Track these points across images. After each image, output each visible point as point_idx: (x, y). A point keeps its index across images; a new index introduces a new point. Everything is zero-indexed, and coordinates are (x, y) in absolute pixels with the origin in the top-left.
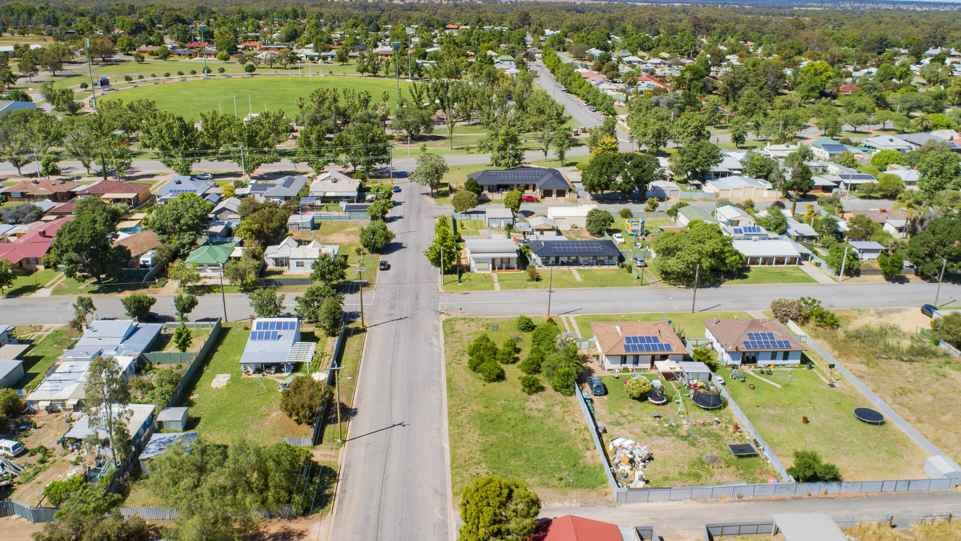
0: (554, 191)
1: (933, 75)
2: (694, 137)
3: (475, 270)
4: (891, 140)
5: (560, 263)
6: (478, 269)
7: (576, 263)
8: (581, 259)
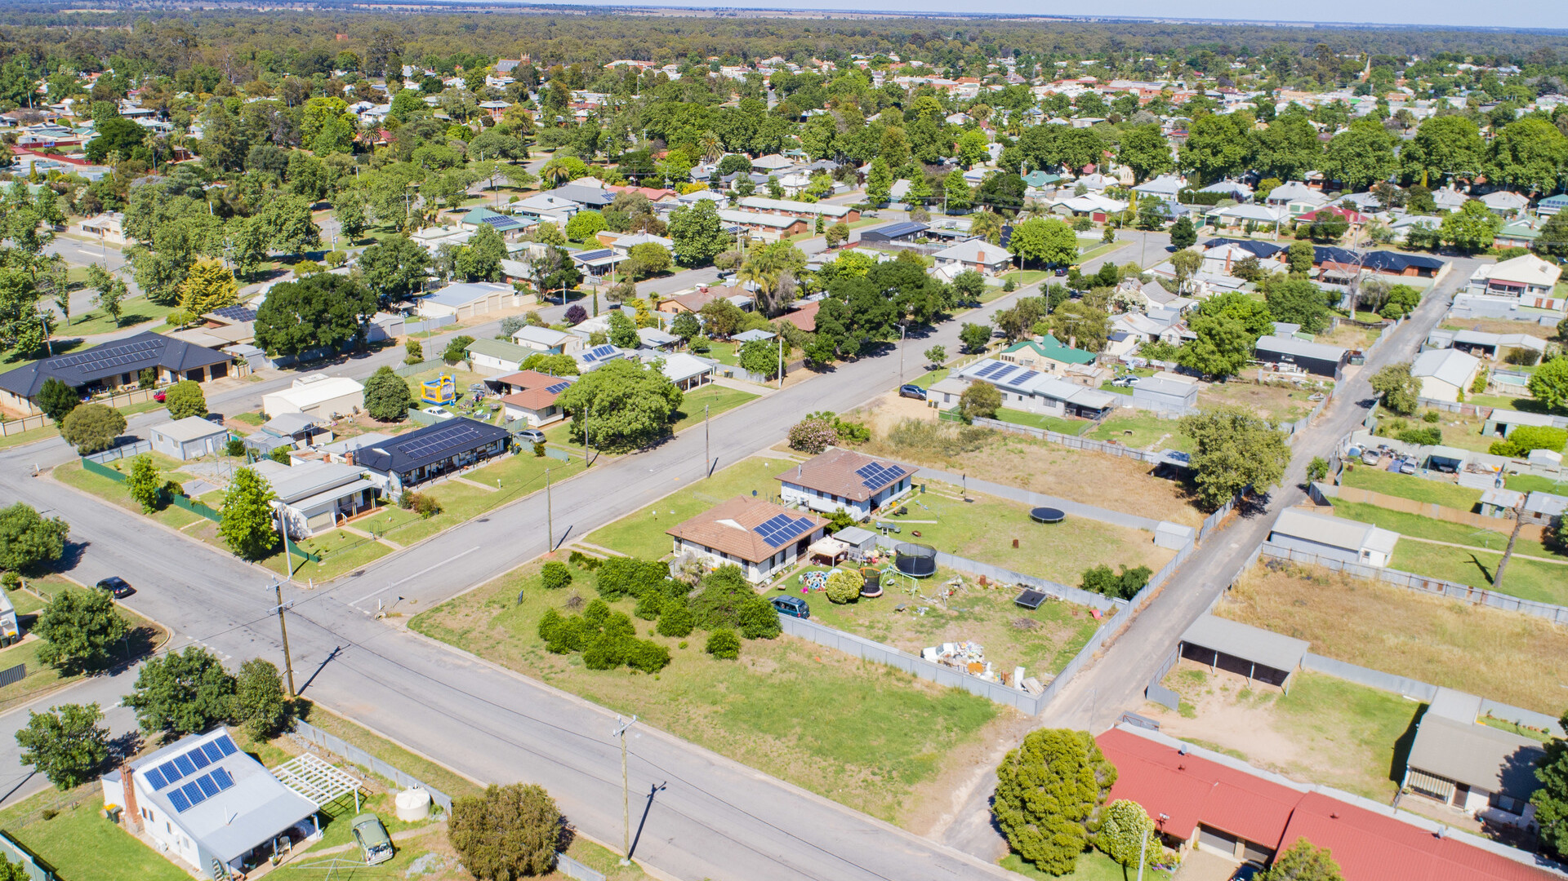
0: (207, 370)
1: (457, 105)
2: (301, 236)
3: (310, 533)
4: (551, 200)
5: (427, 475)
6: (314, 530)
7: (451, 468)
8: (455, 460)
